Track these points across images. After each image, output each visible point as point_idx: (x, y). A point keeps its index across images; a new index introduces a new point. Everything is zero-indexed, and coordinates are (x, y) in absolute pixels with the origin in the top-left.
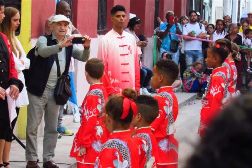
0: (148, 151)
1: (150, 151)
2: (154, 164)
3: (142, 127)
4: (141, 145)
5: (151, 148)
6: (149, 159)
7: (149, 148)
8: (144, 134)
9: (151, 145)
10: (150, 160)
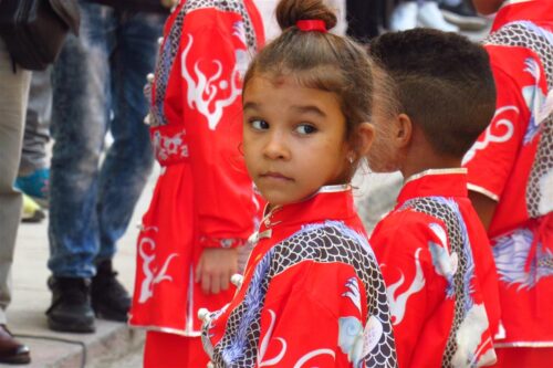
0: (458, 276)
1: (466, 280)
2: (484, 337)
3: (430, 172)
4: (425, 246)
5: (471, 265)
6: (462, 314)
7: (462, 262)
8: (441, 200)
9: (468, 249)
10: (467, 319)
